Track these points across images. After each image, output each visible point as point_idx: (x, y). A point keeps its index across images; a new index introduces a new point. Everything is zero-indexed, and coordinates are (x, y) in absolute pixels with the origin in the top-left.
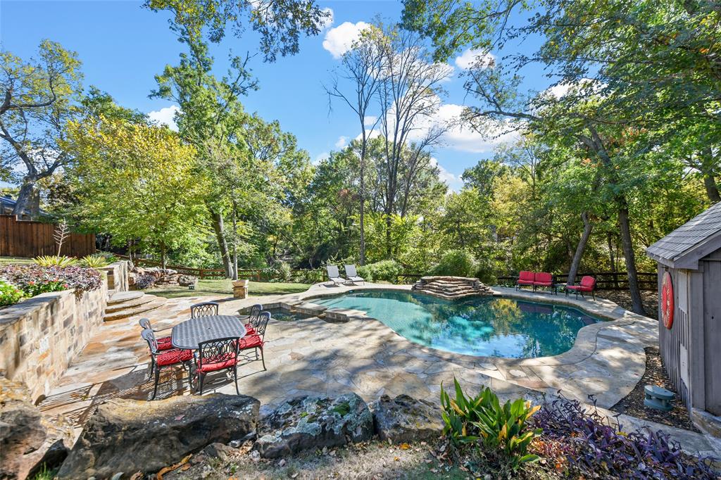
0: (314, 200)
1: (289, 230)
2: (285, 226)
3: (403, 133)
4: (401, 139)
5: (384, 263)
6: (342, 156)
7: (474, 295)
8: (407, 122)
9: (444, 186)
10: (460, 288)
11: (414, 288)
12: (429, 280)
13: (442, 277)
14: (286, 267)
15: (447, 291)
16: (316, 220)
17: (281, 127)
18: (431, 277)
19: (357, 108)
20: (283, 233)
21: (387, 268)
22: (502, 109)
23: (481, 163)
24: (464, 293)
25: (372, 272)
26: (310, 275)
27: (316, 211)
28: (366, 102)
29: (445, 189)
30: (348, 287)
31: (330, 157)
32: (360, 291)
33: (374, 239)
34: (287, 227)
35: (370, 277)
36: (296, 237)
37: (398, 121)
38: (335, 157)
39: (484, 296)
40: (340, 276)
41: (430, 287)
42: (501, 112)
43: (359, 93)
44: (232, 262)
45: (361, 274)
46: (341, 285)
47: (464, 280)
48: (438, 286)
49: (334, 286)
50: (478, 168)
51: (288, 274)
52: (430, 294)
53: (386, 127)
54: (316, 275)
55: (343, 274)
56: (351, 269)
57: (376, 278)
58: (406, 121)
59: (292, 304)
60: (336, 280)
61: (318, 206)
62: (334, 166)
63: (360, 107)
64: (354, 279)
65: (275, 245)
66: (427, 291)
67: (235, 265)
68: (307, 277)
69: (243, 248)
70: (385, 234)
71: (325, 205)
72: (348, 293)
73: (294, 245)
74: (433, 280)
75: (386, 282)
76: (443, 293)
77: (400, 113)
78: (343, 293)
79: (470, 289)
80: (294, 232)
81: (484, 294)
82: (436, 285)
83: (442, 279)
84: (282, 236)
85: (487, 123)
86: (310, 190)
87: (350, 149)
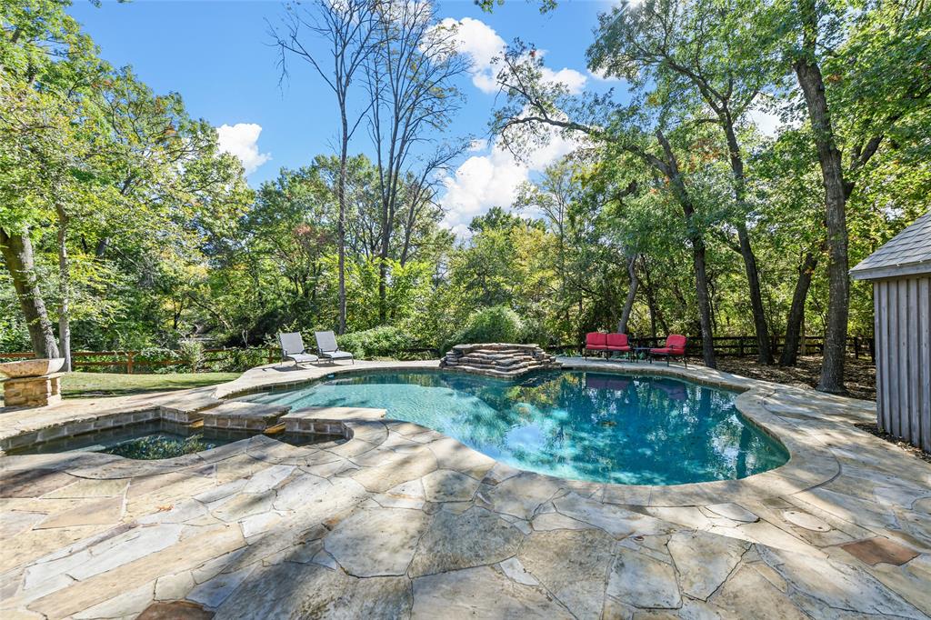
0: (251, 244)
1: (206, 292)
2: (197, 285)
3: (404, 142)
4: (401, 152)
5: (381, 330)
6: (299, 178)
7: (536, 369)
8: (409, 128)
9: (450, 234)
10: (516, 358)
11: (444, 364)
12: (466, 349)
13: (484, 345)
14: (193, 345)
15: (498, 364)
16: (255, 276)
17: (186, 105)
18: (469, 346)
19: (333, 79)
20: (192, 296)
21: (387, 338)
22: (549, 116)
23: (493, 211)
24: (525, 367)
25: (363, 343)
26: (244, 358)
27: (254, 260)
28: (348, 76)
29: (453, 239)
30: (323, 368)
31: (280, 176)
32: (347, 374)
33: (359, 295)
34: (201, 286)
35: (360, 352)
36: (218, 303)
37: (397, 121)
38: (289, 178)
39: (550, 370)
40: (306, 351)
41: (469, 361)
42: (547, 120)
43: (337, 57)
44: (56, 334)
45: (344, 347)
46: (308, 366)
47: (518, 348)
48: (483, 357)
49: (296, 368)
50: (489, 217)
51: (198, 357)
52: (472, 372)
53: (378, 128)
54: (254, 356)
55: (312, 347)
56: (326, 339)
57: (370, 353)
58: (407, 126)
59: (191, 409)
60: (298, 357)
61: (259, 253)
62: (286, 192)
63: (339, 79)
64: (333, 355)
65: (177, 317)
66: (466, 367)
67: (63, 340)
68: (237, 361)
69: (84, 308)
70: (377, 291)
71: (270, 252)
72: (325, 379)
73: (213, 315)
74: (472, 350)
75: (389, 358)
76: (494, 368)
77: (400, 110)
78: (316, 380)
79: (530, 360)
80: (214, 295)
81: (550, 366)
82: (478, 357)
83: (485, 348)
84: (190, 302)
85: (526, 137)
86: (245, 227)
87: (314, 169)
